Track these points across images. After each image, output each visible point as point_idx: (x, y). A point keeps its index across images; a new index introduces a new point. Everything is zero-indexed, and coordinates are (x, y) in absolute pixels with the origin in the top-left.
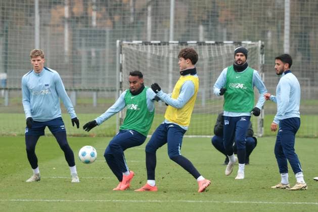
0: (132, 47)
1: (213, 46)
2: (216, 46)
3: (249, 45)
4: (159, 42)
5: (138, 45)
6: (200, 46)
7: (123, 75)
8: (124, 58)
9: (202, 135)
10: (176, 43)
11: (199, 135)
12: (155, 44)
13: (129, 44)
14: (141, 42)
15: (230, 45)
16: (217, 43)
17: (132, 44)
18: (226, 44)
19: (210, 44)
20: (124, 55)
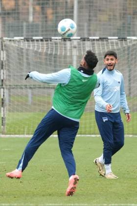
0: (12, 44)
1: (98, 42)
2: (100, 42)
3: (134, 40)
4: (42, 38)
5: (19, 41)
6: (84, 42)
7: (5, 72)
8: (5, 55)
9: (86, 134)
10: (59, 39)
11: (83, 134)
12: (37, 40)
13: (10, 40)
14: (23, 38)
15: (114, 41)
16: (101, 39)
17: (13, 41)
18: (111, 39)
19: (94, 40)
20: (5, 52)
